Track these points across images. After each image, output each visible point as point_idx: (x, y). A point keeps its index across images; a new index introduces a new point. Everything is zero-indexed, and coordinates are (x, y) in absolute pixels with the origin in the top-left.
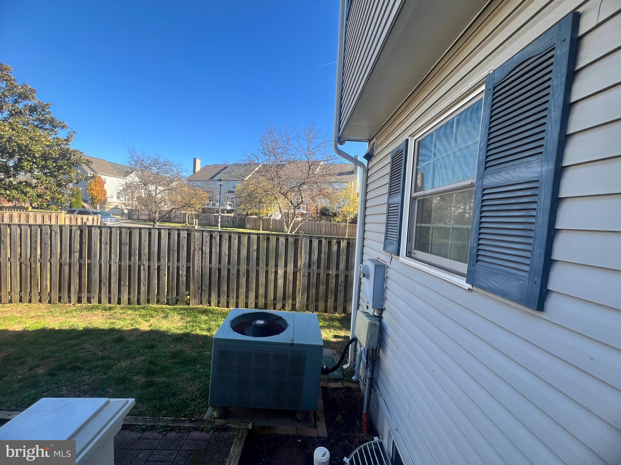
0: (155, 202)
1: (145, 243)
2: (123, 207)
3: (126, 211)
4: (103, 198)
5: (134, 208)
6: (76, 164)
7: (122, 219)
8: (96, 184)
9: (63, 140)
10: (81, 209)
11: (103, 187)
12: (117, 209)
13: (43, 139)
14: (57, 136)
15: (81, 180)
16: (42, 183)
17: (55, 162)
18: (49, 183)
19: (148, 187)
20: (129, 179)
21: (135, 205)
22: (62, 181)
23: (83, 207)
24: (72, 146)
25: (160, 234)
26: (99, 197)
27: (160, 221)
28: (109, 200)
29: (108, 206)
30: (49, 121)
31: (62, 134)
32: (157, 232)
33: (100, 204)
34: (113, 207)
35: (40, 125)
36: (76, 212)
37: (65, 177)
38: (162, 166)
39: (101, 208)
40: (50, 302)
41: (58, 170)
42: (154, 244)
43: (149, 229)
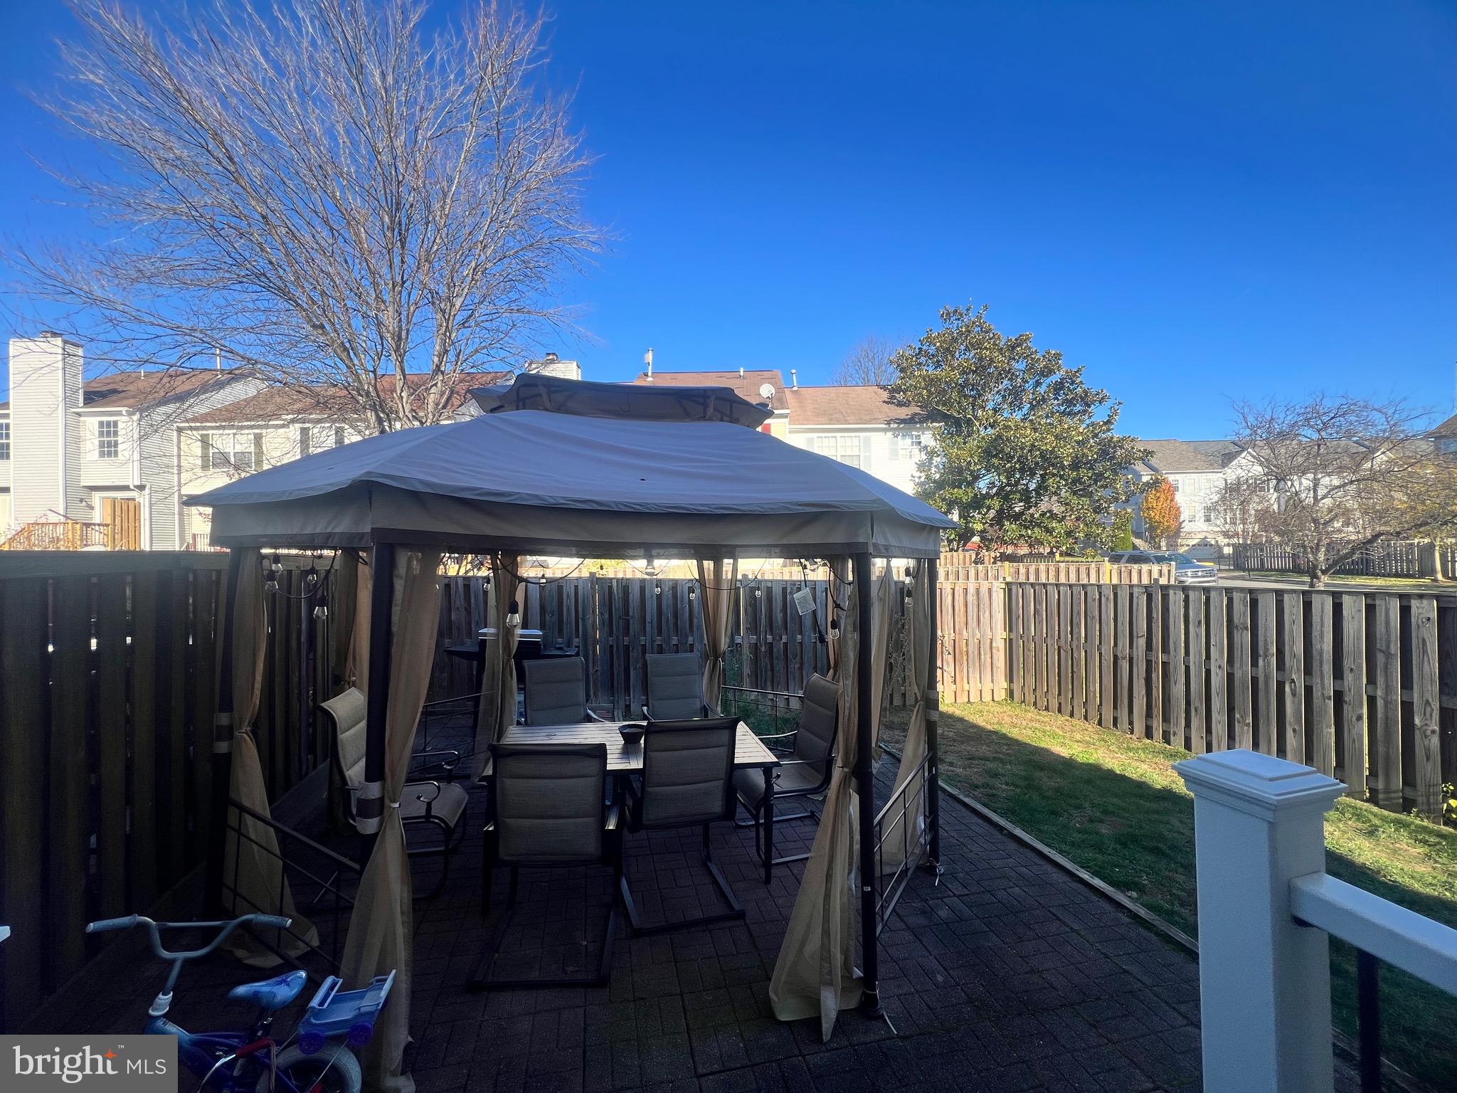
0: (1315, 521)
1: (1294, 628)
2: (1223, 541)
3: (1228, 550)
4: (1174, 525)
5: (1249, 542)
6: (1125, 464)
7: (1219, 570)
8: (1158, 494)
9: (1102, 423)
10: (1130, 551)
11: (1172, 500)
12: (1206, 545)
13: (1074, 433)
14: (1092, 420)
15: (1133, 494)
16: (1072, 510)
17: (1091, 468)
18: (1082, 508)
19: (1289, 483)
20: (1233, 473)
21: (1250, 534)
22: (1102, 501)
23: (1135, 547)
24: (1116, 434)
25: (1337, 608)
26: (1166, 523)
27: (1334, 573)
28: (1187, 527)
29: (1184, 542)
30: (1081, 397)
31: (1099, 414)
32: (1329, 601)
33: (1168, 537)
34: (1195, 542)
35: (1068, 410)
36: (1124, 559)
37: (1107, 493)
38: (1332, 418)
39: (1169, 546)
40: (1100, 723)
41: (1096, 482)
42: (1322, 632)
43: (1304, 593)
